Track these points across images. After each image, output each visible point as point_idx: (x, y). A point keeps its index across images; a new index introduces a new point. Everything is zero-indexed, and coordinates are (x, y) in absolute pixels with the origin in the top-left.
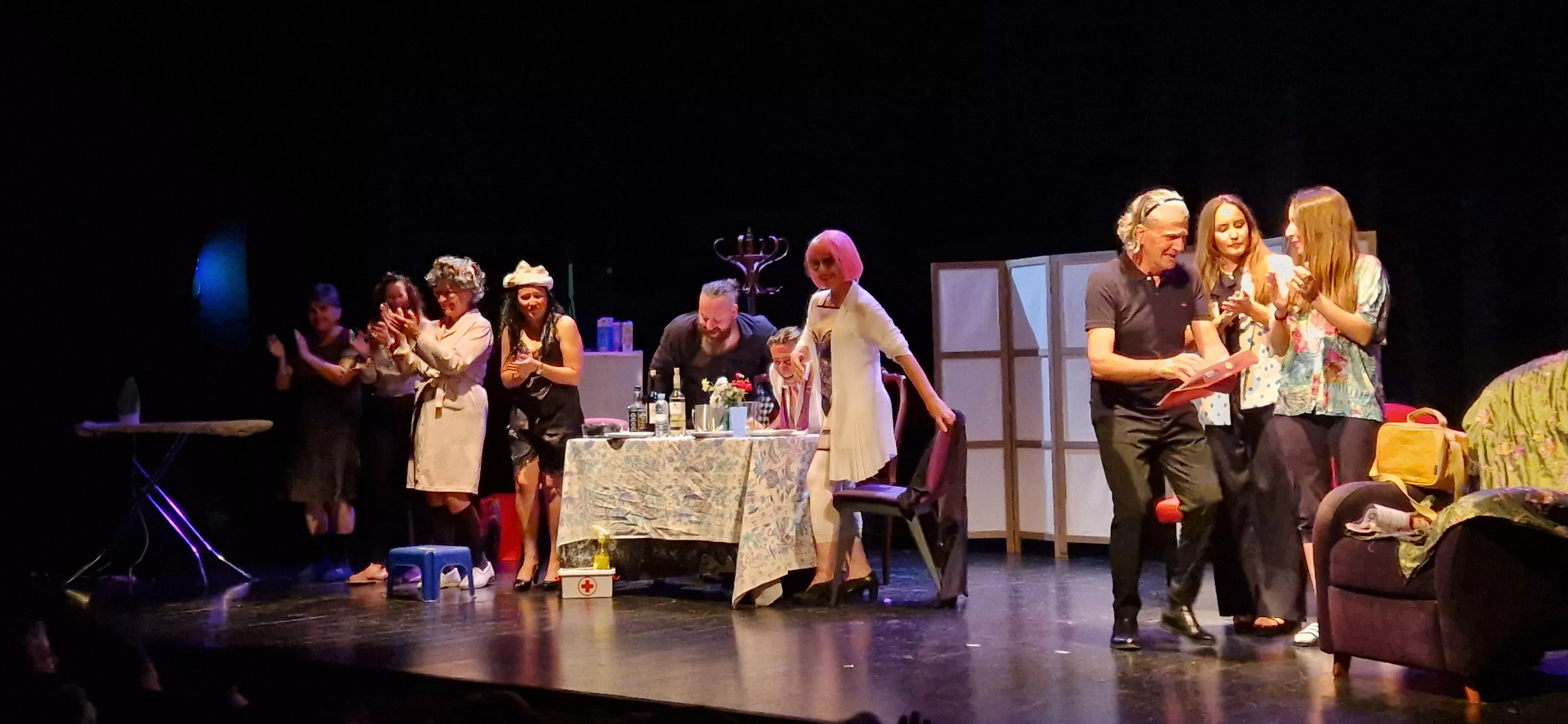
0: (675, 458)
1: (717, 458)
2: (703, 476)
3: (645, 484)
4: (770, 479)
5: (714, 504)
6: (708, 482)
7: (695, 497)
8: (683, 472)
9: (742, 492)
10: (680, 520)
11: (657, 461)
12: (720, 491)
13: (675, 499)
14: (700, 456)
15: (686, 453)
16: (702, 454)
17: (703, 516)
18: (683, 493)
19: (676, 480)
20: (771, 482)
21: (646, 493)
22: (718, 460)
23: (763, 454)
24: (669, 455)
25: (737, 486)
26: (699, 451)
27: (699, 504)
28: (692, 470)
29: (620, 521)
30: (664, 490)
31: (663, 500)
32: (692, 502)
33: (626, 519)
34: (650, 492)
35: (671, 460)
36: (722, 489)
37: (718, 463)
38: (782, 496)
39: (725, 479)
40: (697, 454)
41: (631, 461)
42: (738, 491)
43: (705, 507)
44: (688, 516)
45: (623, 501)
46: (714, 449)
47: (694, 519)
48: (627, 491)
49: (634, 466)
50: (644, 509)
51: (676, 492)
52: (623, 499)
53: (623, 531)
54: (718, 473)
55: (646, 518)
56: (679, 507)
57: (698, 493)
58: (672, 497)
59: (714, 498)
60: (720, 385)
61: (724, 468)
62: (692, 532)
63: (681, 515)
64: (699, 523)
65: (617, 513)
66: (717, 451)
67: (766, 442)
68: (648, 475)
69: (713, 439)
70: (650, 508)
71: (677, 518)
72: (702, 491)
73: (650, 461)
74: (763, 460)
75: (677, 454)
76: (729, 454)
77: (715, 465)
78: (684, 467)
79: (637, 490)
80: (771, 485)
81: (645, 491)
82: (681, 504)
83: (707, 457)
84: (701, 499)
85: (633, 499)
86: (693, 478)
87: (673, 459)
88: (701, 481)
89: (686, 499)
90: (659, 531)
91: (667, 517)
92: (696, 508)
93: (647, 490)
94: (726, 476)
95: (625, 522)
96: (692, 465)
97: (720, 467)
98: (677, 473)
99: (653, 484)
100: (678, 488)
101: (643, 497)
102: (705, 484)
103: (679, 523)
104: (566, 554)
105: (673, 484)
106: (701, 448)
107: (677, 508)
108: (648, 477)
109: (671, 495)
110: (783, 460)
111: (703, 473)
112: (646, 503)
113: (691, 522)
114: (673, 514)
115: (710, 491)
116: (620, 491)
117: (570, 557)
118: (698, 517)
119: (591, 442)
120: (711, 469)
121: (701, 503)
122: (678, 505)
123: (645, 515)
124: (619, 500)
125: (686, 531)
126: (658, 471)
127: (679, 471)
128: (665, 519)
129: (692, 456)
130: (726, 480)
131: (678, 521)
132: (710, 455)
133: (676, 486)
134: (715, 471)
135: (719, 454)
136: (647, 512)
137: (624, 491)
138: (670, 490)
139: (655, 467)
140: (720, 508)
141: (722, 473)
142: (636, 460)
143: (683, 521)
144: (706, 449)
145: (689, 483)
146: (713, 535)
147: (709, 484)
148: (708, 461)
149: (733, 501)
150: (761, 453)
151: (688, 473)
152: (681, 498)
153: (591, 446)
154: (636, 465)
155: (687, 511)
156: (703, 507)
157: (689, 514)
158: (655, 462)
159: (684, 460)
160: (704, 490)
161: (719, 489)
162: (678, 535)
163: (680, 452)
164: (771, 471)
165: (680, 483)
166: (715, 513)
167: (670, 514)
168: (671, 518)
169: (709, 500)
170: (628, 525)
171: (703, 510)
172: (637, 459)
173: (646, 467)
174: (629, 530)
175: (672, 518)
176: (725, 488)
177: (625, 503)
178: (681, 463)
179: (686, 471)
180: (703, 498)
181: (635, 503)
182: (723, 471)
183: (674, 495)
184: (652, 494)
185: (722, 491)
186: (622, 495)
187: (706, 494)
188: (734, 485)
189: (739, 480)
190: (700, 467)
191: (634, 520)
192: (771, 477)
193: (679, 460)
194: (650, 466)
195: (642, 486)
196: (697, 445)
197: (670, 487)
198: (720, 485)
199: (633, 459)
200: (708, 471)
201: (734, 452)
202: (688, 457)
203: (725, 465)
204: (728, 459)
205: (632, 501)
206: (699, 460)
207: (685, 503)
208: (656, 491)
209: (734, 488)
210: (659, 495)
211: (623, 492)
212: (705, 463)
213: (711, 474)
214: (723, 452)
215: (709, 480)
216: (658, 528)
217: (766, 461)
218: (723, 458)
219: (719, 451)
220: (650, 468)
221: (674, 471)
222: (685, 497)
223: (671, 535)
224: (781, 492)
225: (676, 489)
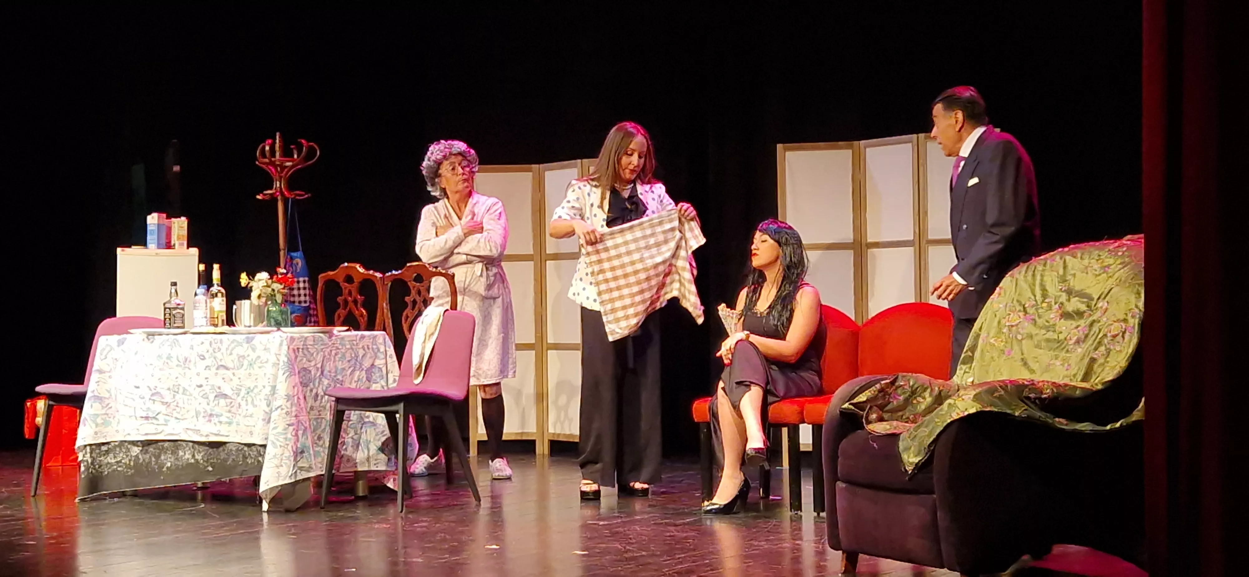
0: (207, 356)
1: (248, 356)
2: (234, 374)
3: (176, 384)
4: (304, 378)
5: (243, 403)
6: (239, 380)
7: (225, 396)
8: (213, 369)
9: (270, 391)
10: (210, 421)
11: (188, 360)
12: (249, 391)
13: (205, 398)
14: (231, 354)
15: (216, 351)
16: (233, 352)
17: (233, 416)
18: (213, 392)
19: (206, 378)
20: (305, 381)
21: (178, 392)
22: (249, 359)
23: (296, 351)
24: (200, 353)
25: (267, 384)
26: (230, 348)
27: (228, 404)
28: (222, 368)
29: (150, 421)
30: (195, 389)
31: (193, 399)
32: (222, 402)
33: (157, 419)
34: (181, 391)
35: (203, 358)
36: (252, 388)
37: (249, 361)
38: (317, 395)
39: (256, 377)
40: (229, 352)
41: (162, 358)
42: (268, 390)
43: (235, 407)
44: (217, 416)
45: (154, 400)
46: (245, 345)
47: (223, 419)
48: (158, 390)
49: (165, 364)
50: (175, 410)
51: (207, 391)
52: (153, 398)
53: (155, 432)
54: (248, 371)
55: (177, 418)
56: (209, 407)
57: (229, 392)
58: (202, 397)
59: (244, 397)
60: (260, 280)
61: (255, 366)
62: (221, 433)
63: (211, 415)
64: (230, 424)
65: (147, 413)
66: (248, 348)
67: (299, 339)
68: (180, 374)
69: (244, 336)
70: (181, 408)
71: (207, 418)
72: (233, 390)
73: (182, 359)
74: (296, 357)
75: (208, 351)
76: (258, 353)
77: (246, 363)
78: (215, 365)
79: (169, 389)
80: (305, 384)
81: (177, 390)
82: (211, 403)
83: (238, 355)
84: (231, 398)
85: (163, 398)
86: (224, 376)
87: (203, 356)
88: (231, 380)
89: (216, 398)
90: (189, 432)
91: (197, 418)
92: (225, 408)
93: (178, 389)
94: (257, 375)
95: (154, 421)
96: (223, 363)
97: (251, 364)
98: (207, 371)
99: (184, 383)
100: (209, 387)
101: (174, 396)
102: (236, 381)
103: (209, 423)
104: (91, 457)
105: (204, 383)
106: (233, 345)
107: (208, 408)
108: (179, 376)
109: (201, 394)
110: (319, 358)
111: (234, 371)
112: (177, 403)
113: (221, 422)
114: (202, 414)
115: (241, 390)
116: (151, 390)
117: (94, 459)
118: (228, 418)
119: (123, 338)
120: (241, 368)
121: (231, 403)
122: (208, 404)
123: (175, 415)
124: (150, 399)
125: (217, 433)
126: (189, 369)
127: (210, 369)
128: (195, 418)
129: (222, 354)
130: (256, 379)
131: (208, 421)
132: (241, 354)
133: (207, 385)
134: (246, 370)
135: (250, 351)
136: (179, 413)
137: (155, 389)
138: (201, 389)
139: (186, 366)
140: (250, 406)
141: (252, 371)
142: (168, 358)
143: (213, 422)
144: (237, 346)
145: (218, 382)
146: (241, 436)
147: (240, 384)
148: (239, 358)
149: (263, 400)
150: (294, 350)
151: (217, 371)
152: (212, 397)
153: (123, 343)
154: (167, 363)
155: (217, 410)
156: (232, 407)
157: (219, 414)
158: (186, 360)
159: (215, 358)
160: (234, 389)
161: (249, 388)
162: (207, 436)
163: (211, 350)
164: (305, 369)
165: (210, 383)
166: (244, 414)
167: (200, 413)
168: (200, 418)
169: (239, 399)
170: (158, 425)
171: (233, 410)
172: (170, 357)
173: (177, 366)
174: (159, 432)
175: (203, 418)
176: (256, 386)
177: (155, 402)
178: (213, 361)
179: (217, 369)
180: (233, 397)
181: (167, 403)
182: (253, 369)
183: (204, 394)
184: (183, 394)
185: (252, 391)
186: (153, 395)
187: (236, 394)
188: (264, 385)
189: (269, 379)
190: (230, 365)
191: (166, 421)
192: (304, 376)
193: (209, 358)
194: (182, 364)
195: (174, 385)
196: (229, 343)
197: (201, 386)
198: (250, 384)
199: (164, 357)
200: (238, 369)
201: (265, 349)
202: (219, 355)
203: (255, 363)
204: (259, 357)
205: (162, 400)
206: (232, 357)
207: (216, 402)
208: (187, 391)
209: (264, 387)
210: (191, 395)
211: (154, 391)
212: (235, 363)
213: (242, 372)
214: (254, 350)
215: (239, 378)
216: (187, 429)
217: (299, 359)
218: (253, 356)
219: (250, 348)
220: (181, 366)
221: (205, 369)
222: (216, 396)
223: (202, 435)
224: (314, 391)
225: (207, 389)
